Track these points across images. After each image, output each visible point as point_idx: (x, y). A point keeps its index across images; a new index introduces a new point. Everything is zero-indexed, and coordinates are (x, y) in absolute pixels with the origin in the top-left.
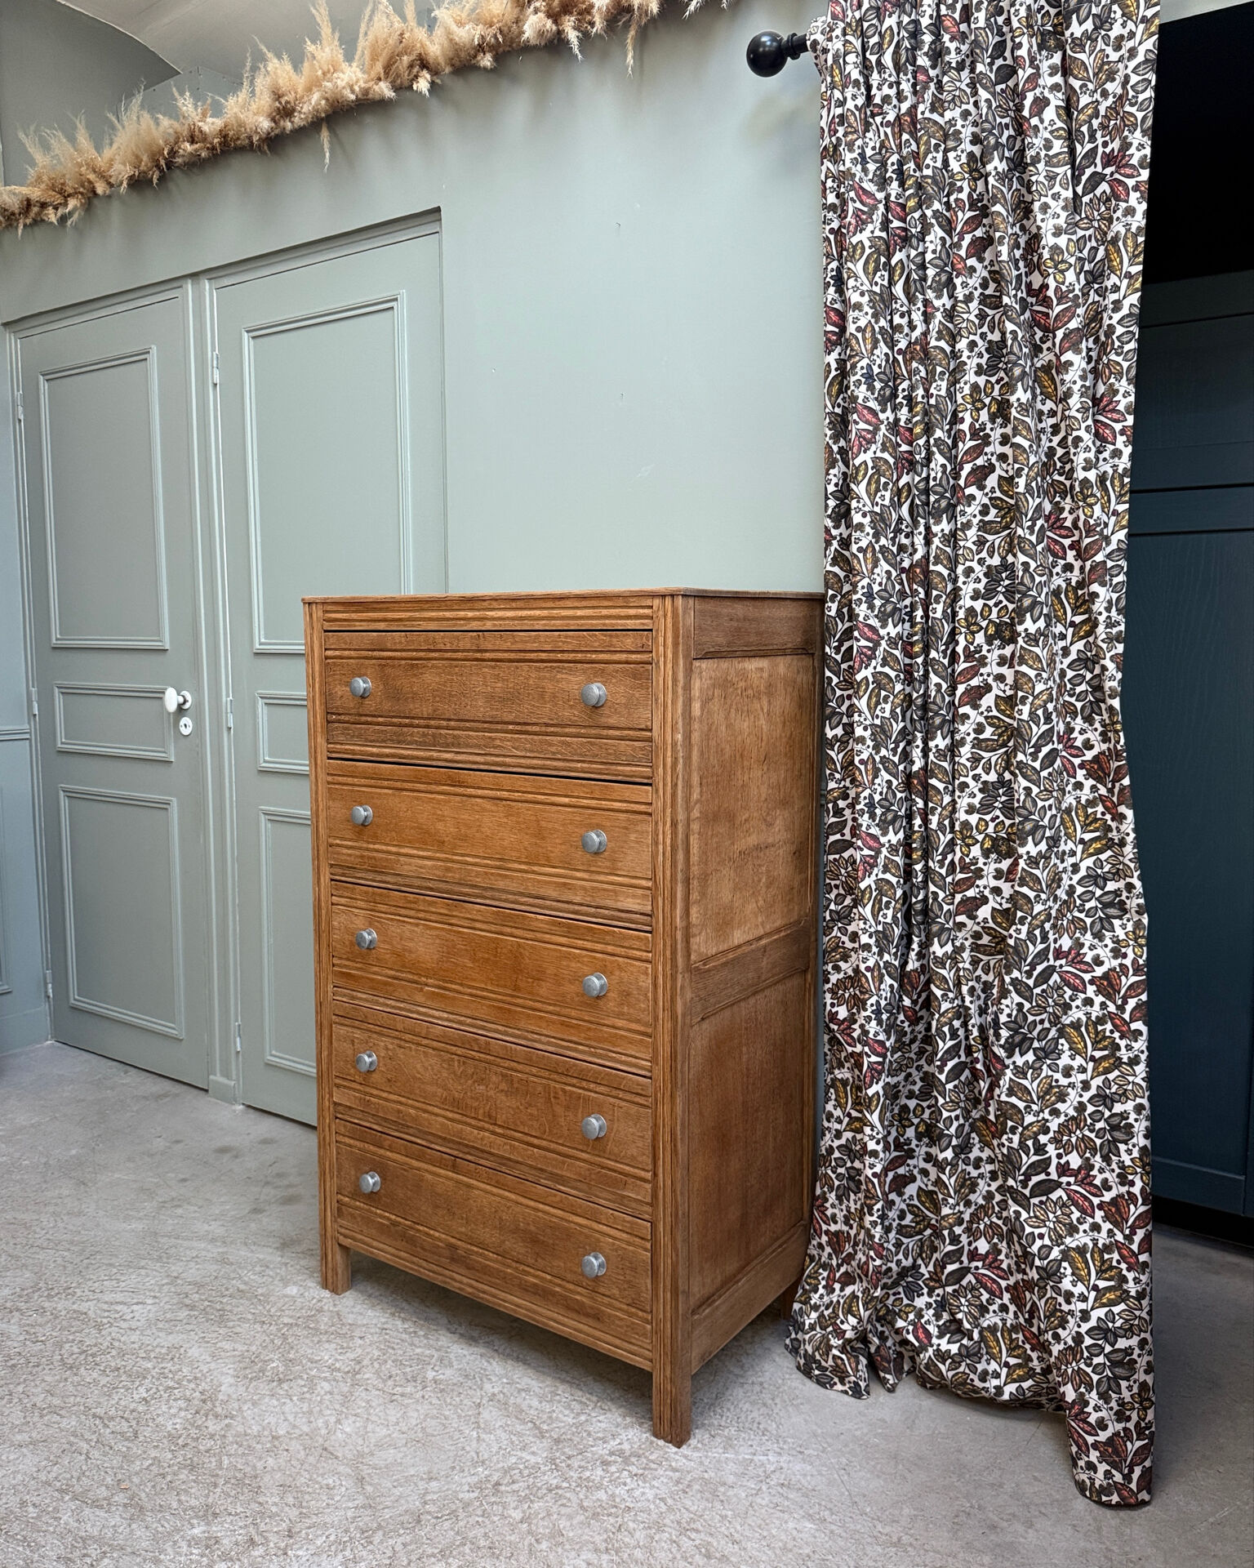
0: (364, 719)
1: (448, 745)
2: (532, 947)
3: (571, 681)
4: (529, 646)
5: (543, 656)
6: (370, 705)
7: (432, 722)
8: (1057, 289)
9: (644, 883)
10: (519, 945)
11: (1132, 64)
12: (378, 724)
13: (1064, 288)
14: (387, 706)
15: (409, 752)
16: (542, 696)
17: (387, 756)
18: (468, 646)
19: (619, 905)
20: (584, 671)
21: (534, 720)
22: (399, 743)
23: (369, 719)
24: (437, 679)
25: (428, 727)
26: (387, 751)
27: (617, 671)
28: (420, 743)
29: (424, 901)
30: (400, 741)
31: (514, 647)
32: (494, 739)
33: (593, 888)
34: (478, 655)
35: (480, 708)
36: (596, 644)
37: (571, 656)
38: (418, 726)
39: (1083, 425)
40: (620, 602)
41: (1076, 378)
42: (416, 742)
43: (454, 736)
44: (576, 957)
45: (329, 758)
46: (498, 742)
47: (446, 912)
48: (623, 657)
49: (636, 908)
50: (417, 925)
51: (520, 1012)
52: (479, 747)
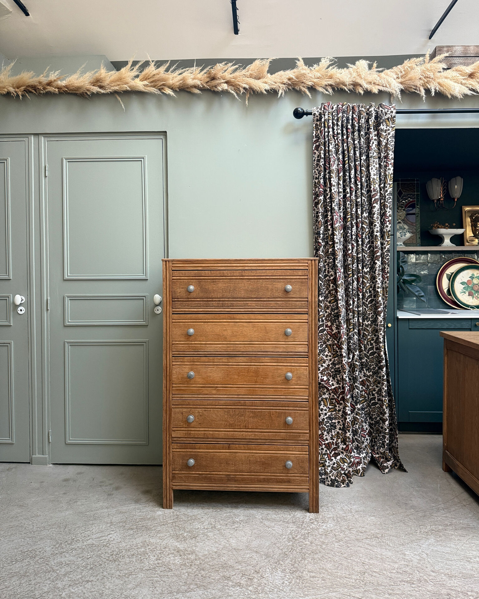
0: (190, 299)
1: (228, 306)
2: (263, 368)
3: (279, 285)
4: (263, 275)
5: (268, 277)
6: (193, 295)
7: (221, 299)
9: (305, 343)
10: (258, 368)
11: (389, 136)
12: (197, 301)
14: (201, 295)
15: (212, 310)
16: (267, 289)
17: (201, 311)
18: (238, 275)
19: (296, 351)
20: (284, 282)
21: (264, 297)
22: (207, 307)
23: (193, 299)
24: (224, 285)
25: (220, 301)
26: (201, 310)
27: (296, 282)
28: (216, 306)
29: (217, 359)
30: (207, 306)
31: (256, 275)
32: (248, 304)
33: (286, 347)
34: (242, 277)
35: (243, 294)
36: (288, 274)
37: (278, 277)
38: (215, 301)
40: (297, 262)
42: (214, 306)
43: (231, 303)
44: (280, 369)
45: (173, 314)
46: (250, 304)
47: (227, 361)
48: (298, 277)
49: (303, 351)
50: (213, 367)
51: (258, 390)
52: (242, 306)
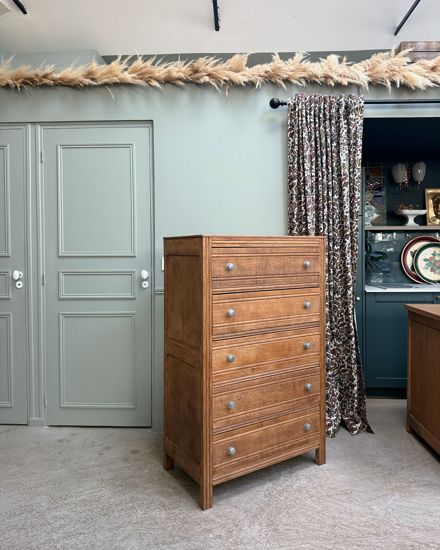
8: (343, 173)
11: (358, 125)
13: (345, 173)
39: (347, 203)
41: (346, 193)
